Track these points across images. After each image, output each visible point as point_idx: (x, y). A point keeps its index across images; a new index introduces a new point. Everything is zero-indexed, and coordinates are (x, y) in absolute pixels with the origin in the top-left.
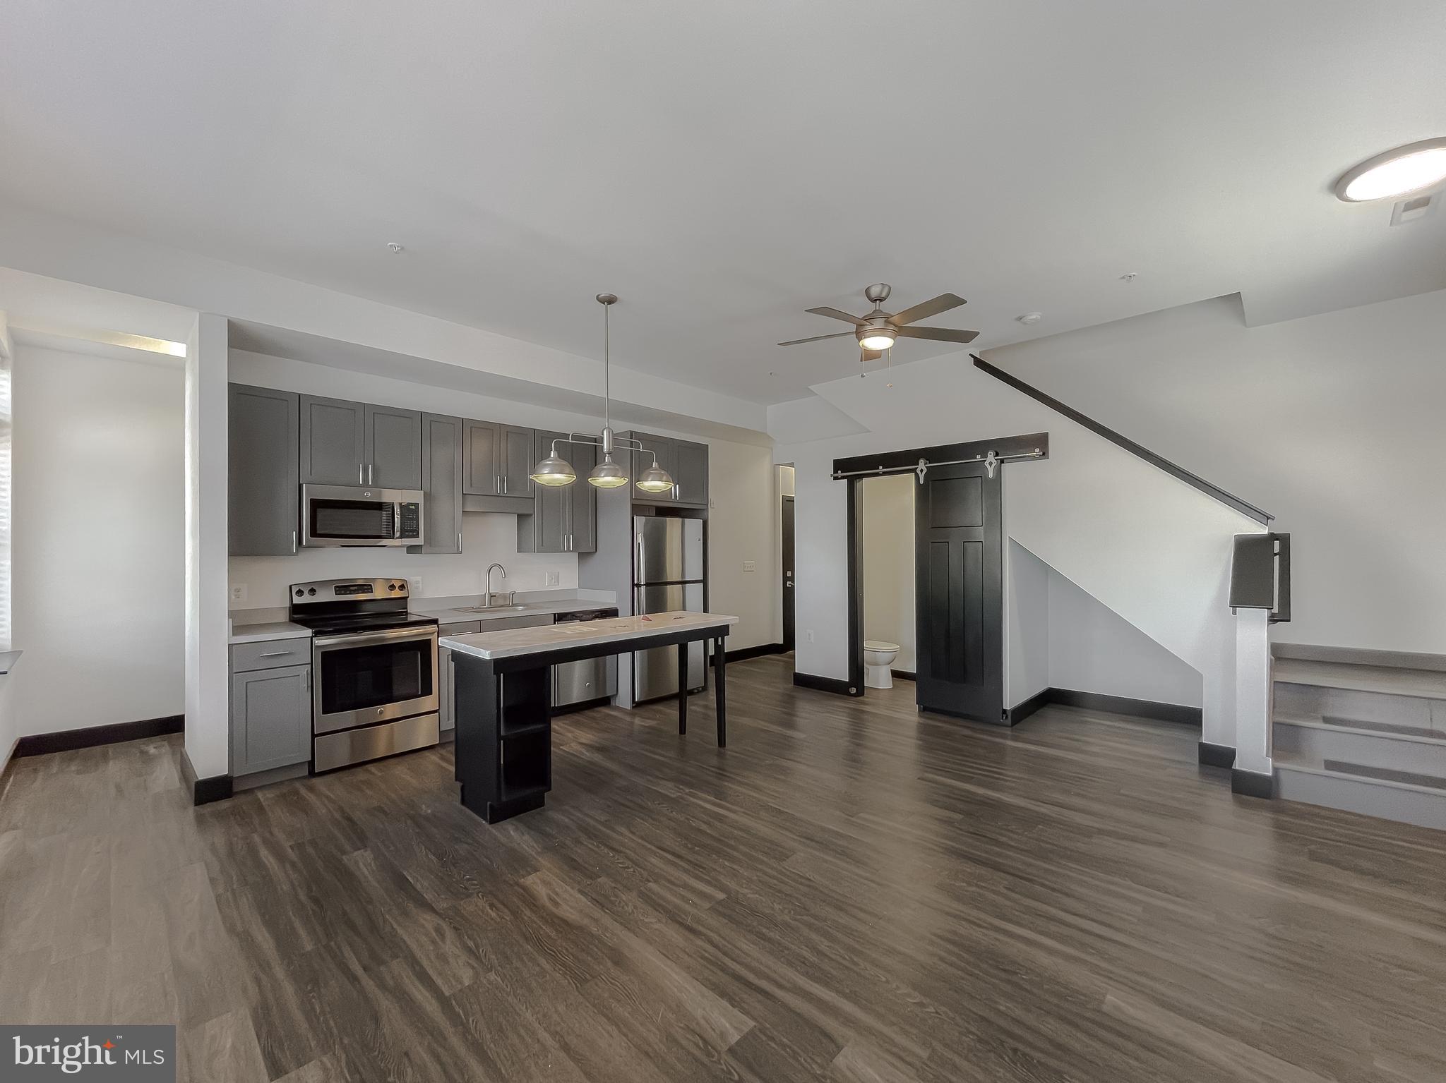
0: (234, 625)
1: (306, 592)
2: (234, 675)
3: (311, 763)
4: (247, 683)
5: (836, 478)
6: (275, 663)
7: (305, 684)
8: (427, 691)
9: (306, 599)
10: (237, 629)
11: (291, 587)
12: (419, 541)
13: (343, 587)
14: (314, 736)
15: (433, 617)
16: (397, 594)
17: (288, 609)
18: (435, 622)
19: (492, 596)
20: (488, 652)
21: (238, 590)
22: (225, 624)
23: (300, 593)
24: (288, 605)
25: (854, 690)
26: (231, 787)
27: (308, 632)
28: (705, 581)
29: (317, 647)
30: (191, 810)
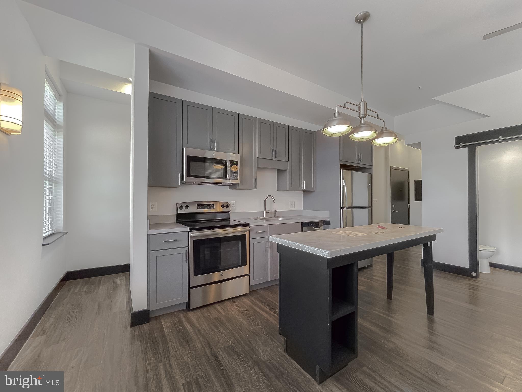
0: (150, 223)
1: (184, 207)
2: (150, 252)
3: (188, 304)
4: (156, 257)
5: (457, 148)
6: (170, 246)
7: (185, 258)
8: (244, 263)
9: (184, 211)
10: (152, 226)
11: (177, 204)
12: (238, 181)
13: (201, 206)
14: (189, 288)
15: (247, 222)
16: (225, 209)
17: (175, 216)
18: (247, 225)
19: (267, 212)
20: (327, 252)
21: (153, 205)
22: (146, 223)
23: (181, 207)
24: (175, 214)
25: (474, 274)
26: (149, 315)
27: (187, 229)
28: (370, 207)
29: (191, 237)
30: (129, 329)
